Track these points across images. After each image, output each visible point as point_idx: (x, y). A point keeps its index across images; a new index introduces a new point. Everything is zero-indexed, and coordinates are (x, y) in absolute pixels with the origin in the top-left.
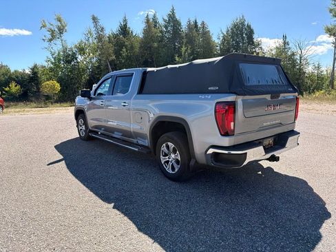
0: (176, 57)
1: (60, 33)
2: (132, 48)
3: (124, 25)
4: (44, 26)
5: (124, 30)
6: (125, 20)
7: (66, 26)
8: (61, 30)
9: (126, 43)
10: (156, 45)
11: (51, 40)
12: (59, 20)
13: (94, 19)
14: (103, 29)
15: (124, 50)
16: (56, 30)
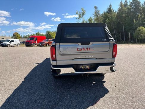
0: (134, 21)
1: (83, 15)
2: (112, 18)
3: (110, 8)
4: (77, 13)
5: (110, 10)
6: (111, 6)
7: (85, 12)
8: (83, 14)
9: (109, 16)
10: (124, 15)
11: (79, 18)
12: (83, 10)
13: (96, 8)
14: (99, 11)
15: (108, 19)
16: (81, 14)
